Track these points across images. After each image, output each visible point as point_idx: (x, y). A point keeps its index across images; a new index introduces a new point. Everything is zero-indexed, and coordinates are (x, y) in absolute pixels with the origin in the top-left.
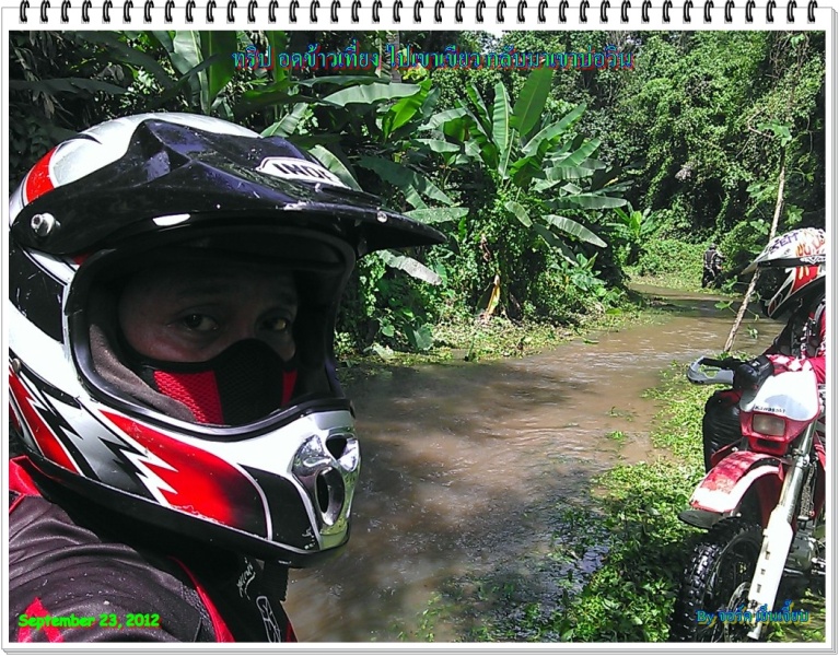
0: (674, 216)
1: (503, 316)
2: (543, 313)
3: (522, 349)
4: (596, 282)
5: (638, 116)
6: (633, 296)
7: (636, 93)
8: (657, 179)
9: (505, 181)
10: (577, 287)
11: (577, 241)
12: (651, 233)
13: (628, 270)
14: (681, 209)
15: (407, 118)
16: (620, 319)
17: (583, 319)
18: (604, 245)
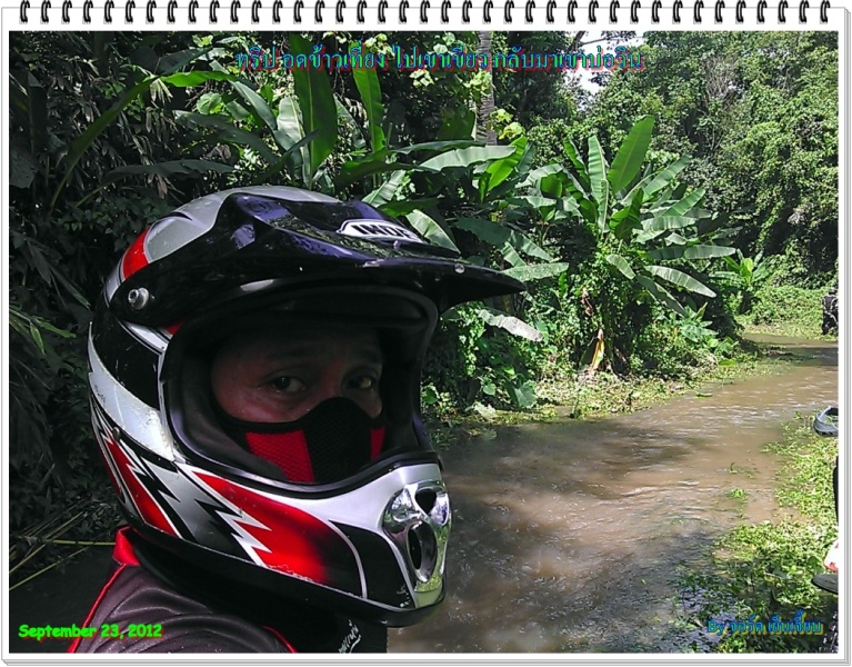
0: (788, 261)
1: (609, 371)
2: (651, 367)
3: (630, 404)
4: (707, 332)
5: (743, 161)
6: (748, 346)
7: (740, 139)
8: (768, 224)
9: (605, 235)
10: (686, 339)
11: (684, 291)
12: (764, 280)
13: (741, 319)
14: (796, 253)
15: (504, 176)
16: (734, 371)
17: (695, 372)
18: (713, 295)
